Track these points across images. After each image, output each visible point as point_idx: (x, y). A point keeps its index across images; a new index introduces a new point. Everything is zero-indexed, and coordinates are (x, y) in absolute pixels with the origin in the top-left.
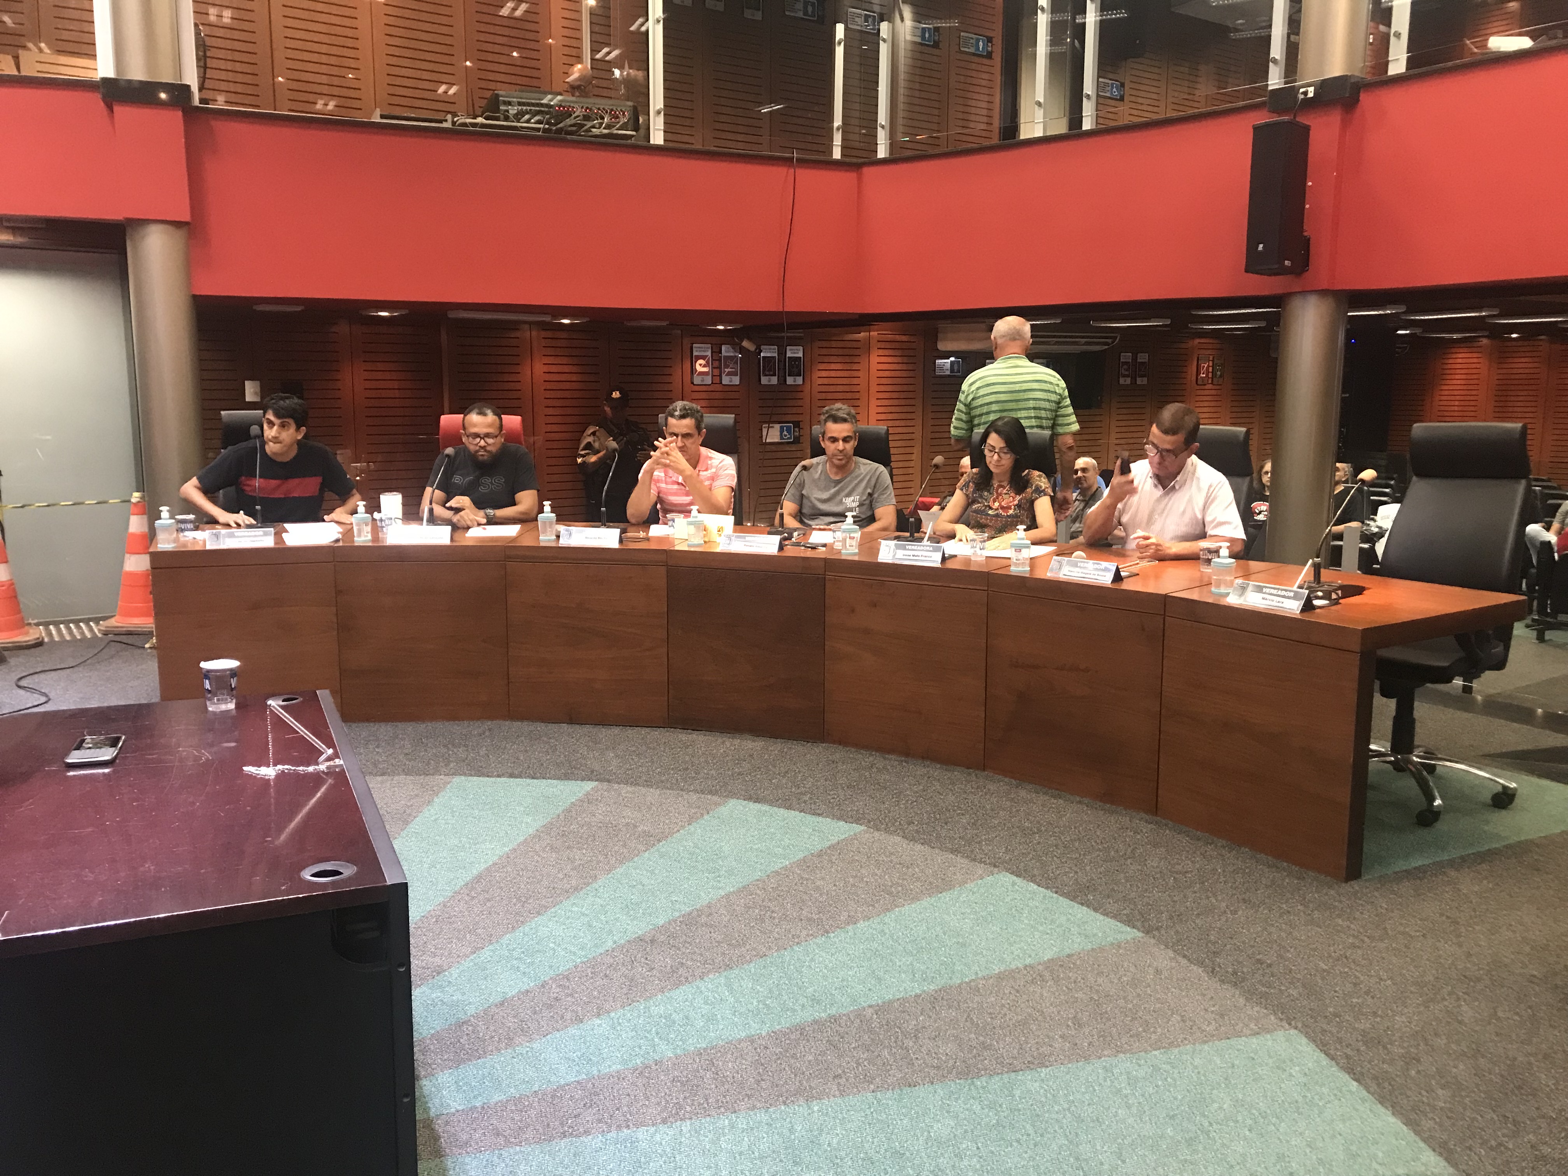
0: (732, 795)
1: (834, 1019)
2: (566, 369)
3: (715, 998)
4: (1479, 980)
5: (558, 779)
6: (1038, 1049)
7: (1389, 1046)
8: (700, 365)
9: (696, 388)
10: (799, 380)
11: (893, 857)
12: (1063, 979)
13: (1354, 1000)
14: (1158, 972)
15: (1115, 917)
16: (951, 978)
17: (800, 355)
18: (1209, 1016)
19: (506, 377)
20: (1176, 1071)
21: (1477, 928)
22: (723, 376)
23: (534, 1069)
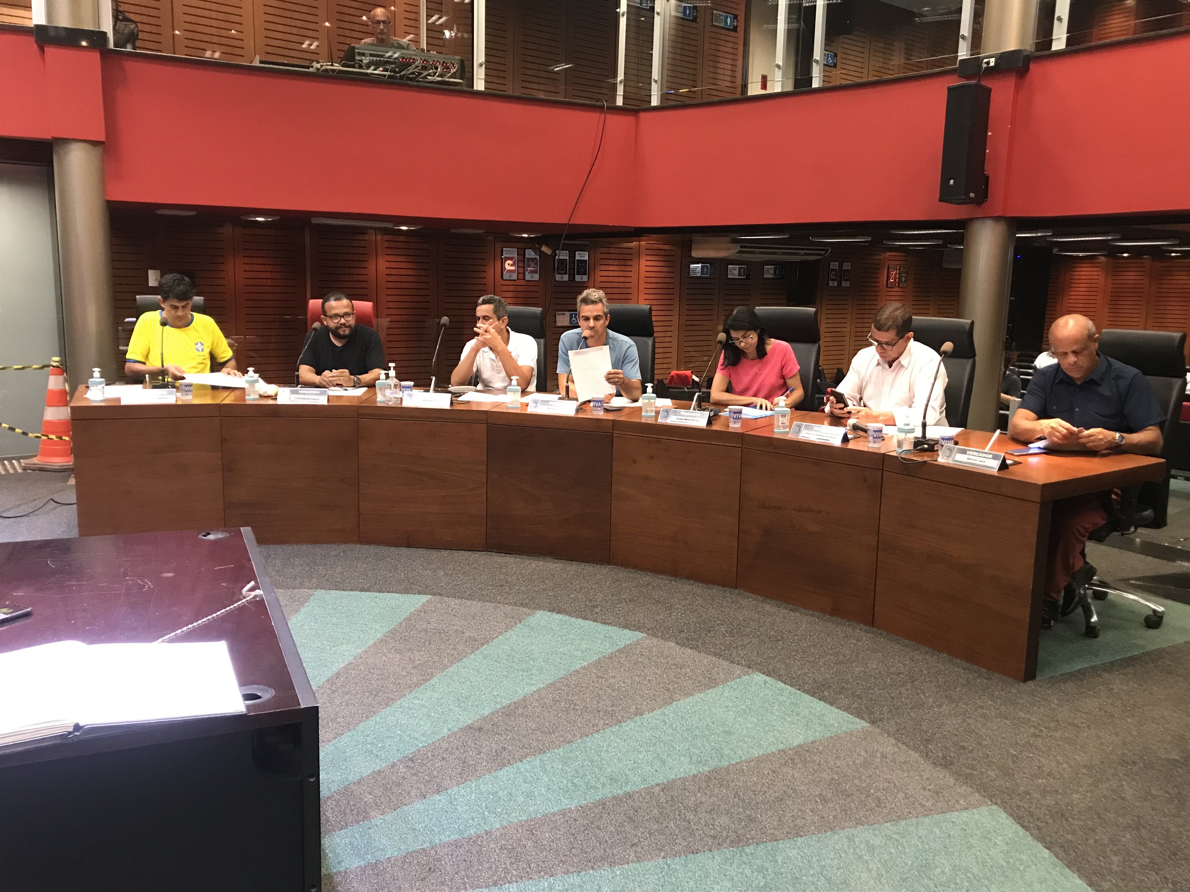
0: (539, 607)
1: (629, 796)
2: (403, 265)
3: (531, 776)
4: (1134, 763)
5: (400, 593)
6: (793, 821)
7: (1070, 819)
8: (509, 264)
9: (504, 283)
10: (585, 278)
11: (669, 659)
12: (809, 762)
13: (1040, 781)
14: (884, 756)
15: (847, 709)
16: (720, 761)
17: (586, 258)
18: (927, 793)
19: (356, 271)
20: (904, 840)
21: (1129, 720)
22: (527, 273)
23: (387, 838)
